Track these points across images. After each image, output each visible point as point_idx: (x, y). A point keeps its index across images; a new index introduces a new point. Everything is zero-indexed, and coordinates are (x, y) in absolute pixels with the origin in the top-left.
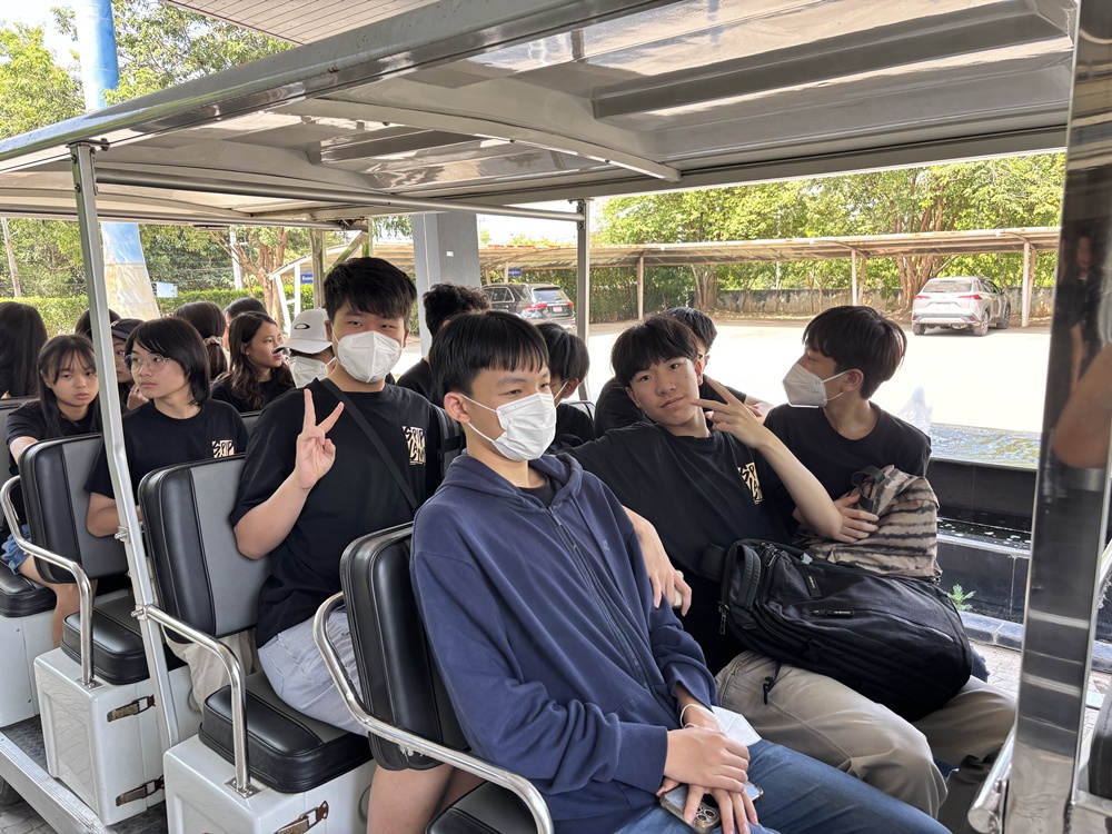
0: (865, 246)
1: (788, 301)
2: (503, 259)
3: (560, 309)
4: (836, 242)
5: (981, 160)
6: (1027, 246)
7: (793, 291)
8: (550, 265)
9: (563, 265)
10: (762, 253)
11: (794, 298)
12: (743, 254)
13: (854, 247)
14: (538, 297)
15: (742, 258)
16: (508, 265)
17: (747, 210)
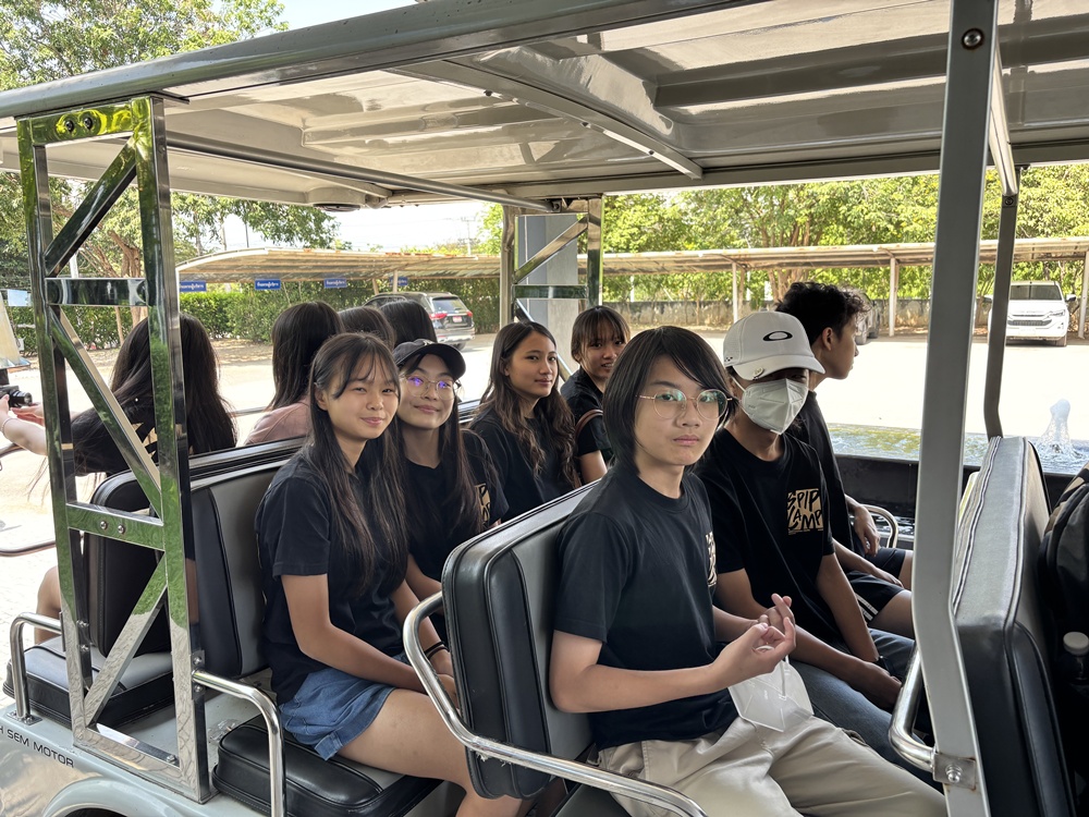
0: (745, 259)
1: (662, 312)
2: (391, 268)
3: (460, 320)
4: (720, 255)
5: (857, 179)
6: (893, 261)
7: (667, 303)
8: (437, 275)
9: (449, 274)
10: (645, 266)
11: (668, 309)
12: (626, 266)
13: (735, 260)
14: (437, 307)
15: (624, 270)
16: (397, 274)
17: (628, 223)
